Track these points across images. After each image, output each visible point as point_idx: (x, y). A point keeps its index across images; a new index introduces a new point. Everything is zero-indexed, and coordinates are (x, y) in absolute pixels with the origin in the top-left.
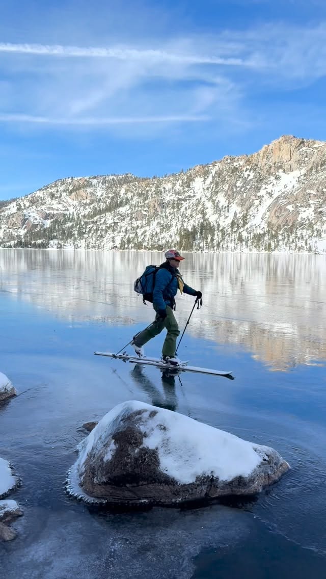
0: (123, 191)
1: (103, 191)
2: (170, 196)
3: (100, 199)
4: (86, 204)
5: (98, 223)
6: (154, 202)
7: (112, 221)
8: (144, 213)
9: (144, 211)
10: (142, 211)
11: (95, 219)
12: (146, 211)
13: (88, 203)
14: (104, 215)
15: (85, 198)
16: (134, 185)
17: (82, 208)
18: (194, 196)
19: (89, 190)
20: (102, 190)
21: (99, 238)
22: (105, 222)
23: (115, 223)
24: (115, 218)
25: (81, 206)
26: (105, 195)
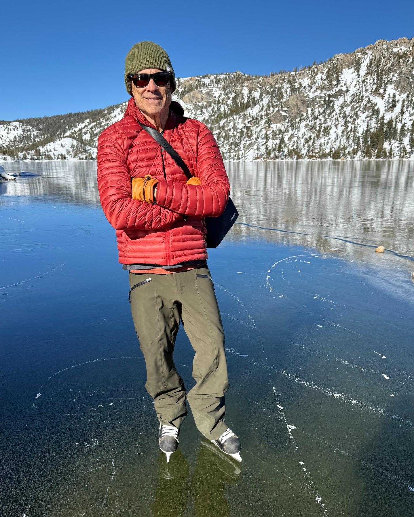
0: (245, 91)
1: (220, 92)
2: (313, 92)
3: (219, 101)
4: (202, 107)
5: (226, 129)
6: (296, 100)
7: (243, 125)
8: (284, 114)
9: (283, 111)
10: (281, 112)
11: (222, 123)
12: (285, 111)
13: (205, 105)
14: (231, 118)
15: (200, 100)
16: (258, 83)
17: (199, 112)
18: (347, 91)
19: (205, 90)
20: (219, 90)
21: (233, 146)
22: (235, 128)
23: (248, 128)
24: (246, 122)
25: (197, 110)
26: (223, 96)
